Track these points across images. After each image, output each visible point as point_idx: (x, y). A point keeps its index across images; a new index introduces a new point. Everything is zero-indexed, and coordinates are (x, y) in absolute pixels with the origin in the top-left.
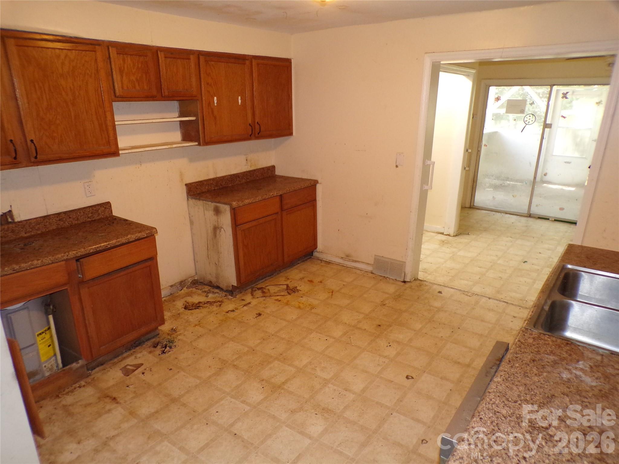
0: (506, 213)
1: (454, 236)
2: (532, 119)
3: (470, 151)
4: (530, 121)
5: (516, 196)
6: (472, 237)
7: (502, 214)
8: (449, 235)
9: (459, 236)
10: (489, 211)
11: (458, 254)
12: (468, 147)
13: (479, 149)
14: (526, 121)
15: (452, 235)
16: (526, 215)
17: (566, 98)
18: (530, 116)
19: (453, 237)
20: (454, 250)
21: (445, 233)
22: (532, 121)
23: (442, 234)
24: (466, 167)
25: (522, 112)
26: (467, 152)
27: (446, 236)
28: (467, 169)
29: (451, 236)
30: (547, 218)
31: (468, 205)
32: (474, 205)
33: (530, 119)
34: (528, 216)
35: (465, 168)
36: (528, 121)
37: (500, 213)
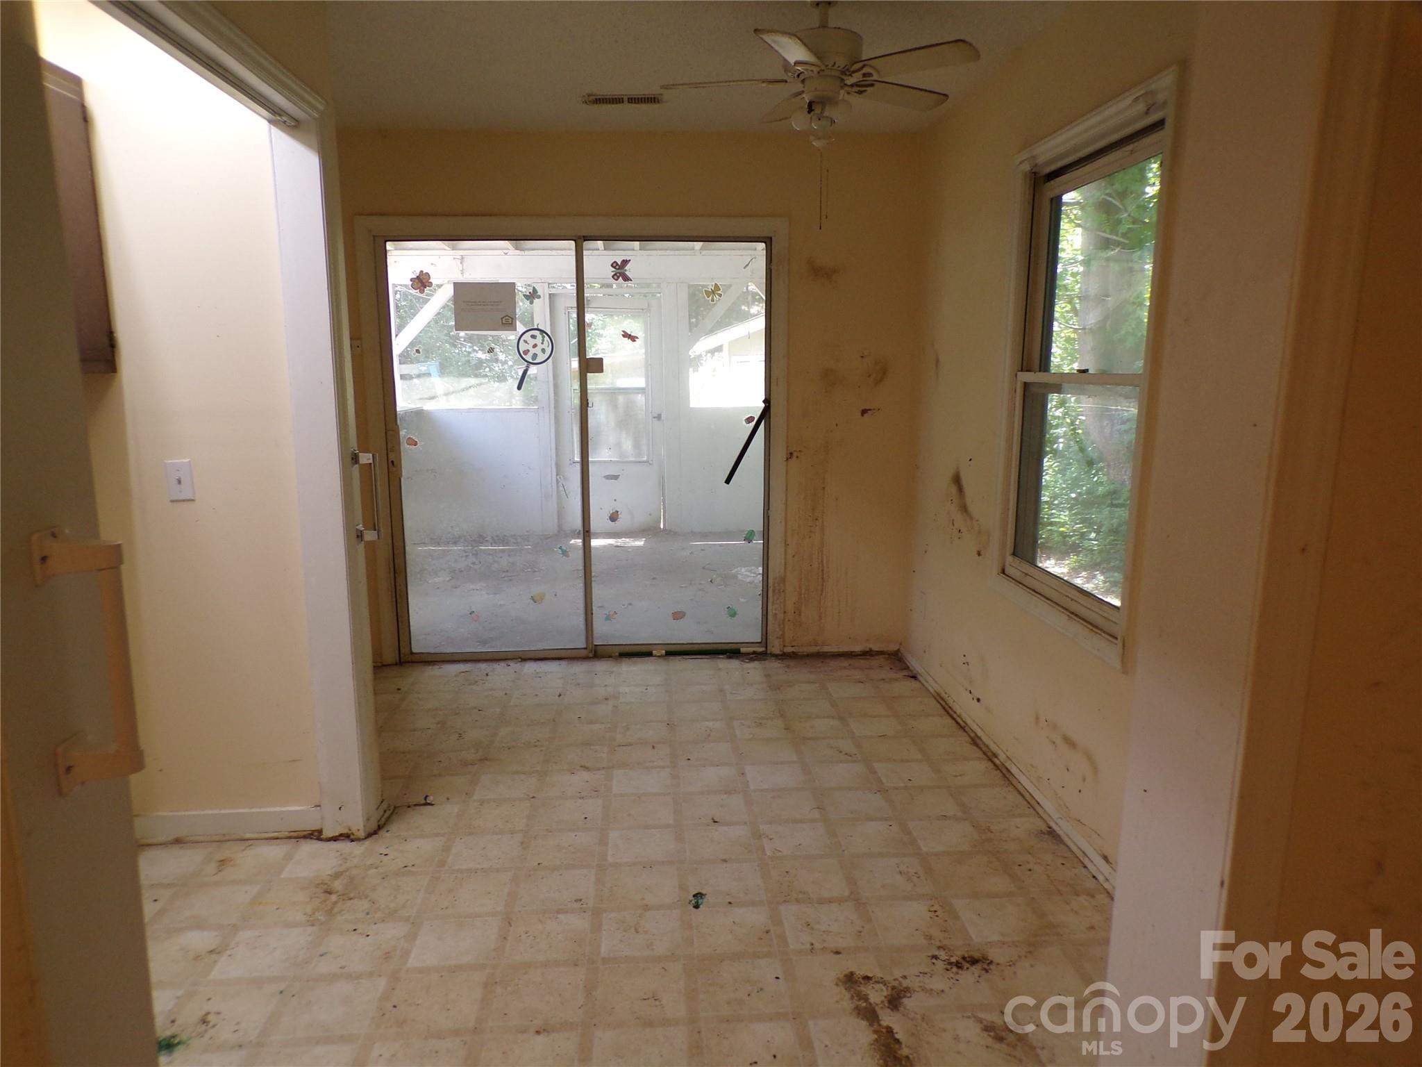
0: (524, 660)
1: (369, 835)
2: (543, 347)
3: (365, 458)
4: (538, 350)
5: (542, 599)
6: (445, 812)
7: (512, 664)
8: (347, 837)
9: (396, 828)
10: (465, 661)
11: (412, 962)
12: (353, 443)
13: (392, 457)
14: (526, 352)
15: (362, 834)
16: (584, 653)
17: (626, 279)
18: (533, 337)
19: (367, 843)
20: (391, 932)
21: (327, 833)
22: (543, 351)
23: (316, 835)
24: (361, 527)
25: (508, 323)
26: (357, 466)
27: (333, 845)
28: (370, 536)
29: (359, 840)
30: (645, 649)
31: (390, 656)
32: (412, 653)
33: (535, 346)
34: (591, 655)
35: (360, 536)
36: (532, 351)
37: (503, 664)
